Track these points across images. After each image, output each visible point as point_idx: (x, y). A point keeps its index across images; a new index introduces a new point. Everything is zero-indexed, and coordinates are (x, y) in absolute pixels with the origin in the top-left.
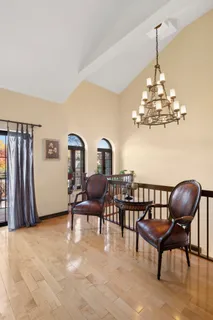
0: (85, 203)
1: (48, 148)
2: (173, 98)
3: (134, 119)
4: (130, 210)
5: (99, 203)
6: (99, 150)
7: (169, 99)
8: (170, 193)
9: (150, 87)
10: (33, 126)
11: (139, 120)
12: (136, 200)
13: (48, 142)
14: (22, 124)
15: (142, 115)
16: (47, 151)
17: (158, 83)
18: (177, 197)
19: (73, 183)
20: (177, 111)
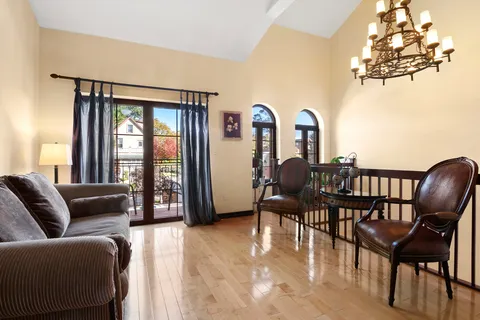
0: (277, 197)
1: (226, 123)
2: (426, 27)
3: (355, 71)
4: (346, 208)
5: (297, 198)
6: (298, 127)
7: (418, 28)
8: (417, 182)
9: (382, 15)
10: (207, 94)
11: (362, 71)
12: (357, 193)
13: (226, 115)
14: (193, 92)
15: (367, 61)
16: (226, 126)
17: (398, 5)
18: (431, 187)
19: (259, 174)
20: (434, 46)
